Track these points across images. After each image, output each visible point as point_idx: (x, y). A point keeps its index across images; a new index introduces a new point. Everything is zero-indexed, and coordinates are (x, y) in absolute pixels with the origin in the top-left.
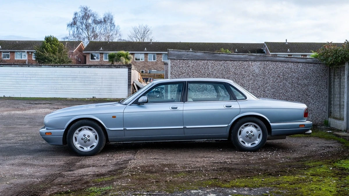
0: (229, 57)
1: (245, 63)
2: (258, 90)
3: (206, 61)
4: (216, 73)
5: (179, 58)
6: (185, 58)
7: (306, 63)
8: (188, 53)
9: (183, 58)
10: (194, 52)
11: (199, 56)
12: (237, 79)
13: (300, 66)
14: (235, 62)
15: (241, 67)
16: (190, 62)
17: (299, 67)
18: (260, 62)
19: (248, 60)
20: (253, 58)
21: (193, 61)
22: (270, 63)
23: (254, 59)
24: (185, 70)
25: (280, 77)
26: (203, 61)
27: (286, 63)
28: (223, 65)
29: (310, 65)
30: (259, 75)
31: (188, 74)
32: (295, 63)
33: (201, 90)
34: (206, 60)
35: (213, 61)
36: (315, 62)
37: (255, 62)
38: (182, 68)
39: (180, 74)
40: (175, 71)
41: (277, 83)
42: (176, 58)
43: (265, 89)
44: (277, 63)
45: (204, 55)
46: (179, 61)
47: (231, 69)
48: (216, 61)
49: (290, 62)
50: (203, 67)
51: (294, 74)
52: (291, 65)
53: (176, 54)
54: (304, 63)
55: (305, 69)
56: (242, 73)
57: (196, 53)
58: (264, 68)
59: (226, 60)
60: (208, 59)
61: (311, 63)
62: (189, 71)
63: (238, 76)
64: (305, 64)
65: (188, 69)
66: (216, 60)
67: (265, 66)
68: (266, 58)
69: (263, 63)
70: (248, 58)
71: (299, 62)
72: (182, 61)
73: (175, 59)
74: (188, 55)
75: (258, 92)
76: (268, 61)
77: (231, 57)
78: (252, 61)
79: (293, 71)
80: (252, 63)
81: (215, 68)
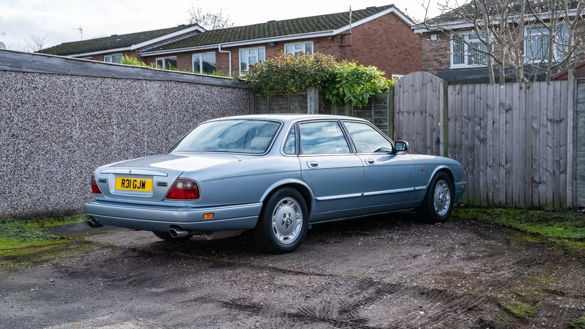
0: (110, 71)
1: (136, 83)
2: (158, 136)
3: (68, 78)
4: (87, 105)
5: (16, 69)
6: (29, 70)
7: (223, 86)
8: (34, 59)
9: (24, 69)
10: (46, 58)
11: (54, 66)
12: (123, 115)
13: (215, 90)
14: (120, 82)
15: (129, 91)
16: (37, 79)
17: (214, 94)
18: (158, 82)
19: (142, 78)
20: (148, 74)
21: (43, 77)
22: (173, 84)
23: (151, 77)
24: (29, 97)
25: (188, 112)
26: (63, 78)
27: (196, 85)
28: (100, 86)
29: (228, 90)
30: (158, 108)
31: (34, 106)
32: (208, 87)
33: (61, 139)
34: (68, 75)
35: (80, 79)
36: (234, 86)
37: (152, 83)
38: (21, 91)
39: (18, 106)
40: (7, 98)
41: (185, 122)
42: (9, 68)
43: (167, 135)
44: (184, 85)
45: (66, 64)
46: (14, 75)
47: (112, 94)
48: (87, 78)
49: (202, 84)
50: (63, 91)
51: (208, 108)
52: (203, 89)
53: (9, 59)
54: (219, 86)
55: (221, 97)
56: (132, 104)
57: (51, 58)
58: (165, 94)
59: (105, 77)
60: (73, 73)
61: (229, 87)
62: (37, 98)
63: (126, 110)
64: (221, 89)
65: (34, 93)
66: (86, 76)
67: (167, 91)
68: (169, 75)
69: (163, 84)
70: (141, 75)
71: (213, 85)
72: (20, 76)
73: (6, 71)
74: (34, 61)
75: (159, 141)
76: (171, 81)
77: (115, 72)
78: (146, 80)
79: (207, 100)
80: (146, 83)
81: (86, 93)
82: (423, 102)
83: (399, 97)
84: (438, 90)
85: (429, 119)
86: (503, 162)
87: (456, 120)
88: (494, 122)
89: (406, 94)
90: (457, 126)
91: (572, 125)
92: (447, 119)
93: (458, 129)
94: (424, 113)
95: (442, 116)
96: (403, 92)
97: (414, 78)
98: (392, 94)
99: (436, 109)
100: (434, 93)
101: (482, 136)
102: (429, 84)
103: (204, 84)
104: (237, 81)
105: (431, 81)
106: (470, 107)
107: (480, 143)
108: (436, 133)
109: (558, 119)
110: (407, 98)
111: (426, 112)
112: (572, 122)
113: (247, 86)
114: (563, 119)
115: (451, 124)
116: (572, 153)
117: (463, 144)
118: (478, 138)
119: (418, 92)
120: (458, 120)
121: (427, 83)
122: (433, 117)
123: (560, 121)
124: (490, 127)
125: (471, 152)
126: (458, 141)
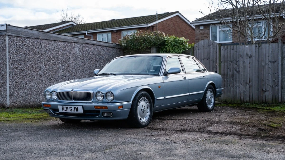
0: (58, 38)
1: (70, 44)
2: (80, 70)
3: (39, 40)
4: (48, 54)
5: (17, 35)
6: (23, 36)
7: (109, 47)
8: (25, 31)
9: (21, 36)
10: (30, 30)
11: (34, 34)
12: (64, 59)
13: (105, 49)
14: (63, 43)
15: (67, 48)
16: (26, 40)
17: (105, 51)
18: (80, 44)
19: (72, 42)
20: (75, 40)
21: (28, 39)
22: (86, 45)
23: (77, 41)
24: (22, 49)
25: (93, 59)
26: (37, 40)
27: (97, 46)
28: (54, 45)
29: (111, 49)
30: (80, 56)
31: (25, 53)
32: (102, 47)
33: (36, 70)
34: (39, 39)
35: (45, 41)
36: (114, 47)
37: (77, 44)
38: (19, 46)
39: (18, 53)
40: (12, 49)
41: (92, 64)
42: (13, 35)
43: (84, 70)
44: (91, 46)
45: (39, 33)
46: (16, 38)
47: (59, 49)
48: (48, 41)
49: (99, 45)
50: (37, 47)
51: (102, 57)
52: (100, 48)
53: (14, 30)
54: (107, 47)
55: (108, 52)
56: (68, 54)
57: (32, 31)
58: (83, 50)
59: (56, 41)
60: (42, 38)
61: (111, 47)
62: (26, 49)
63: (65, 57)
64: (108, 48)
65: (25, 47)
66: (48, 40)
67: (83, 48)
68: (84, 40)
69: (82, 45)
70: (72, 40)
71: (104, 46)
72: (18, 39)
73: (12, 36)
74: (25, 32)
75: (80, 73)
76: (85, 43)
77: (60, 38)
78: (74, 43)
79: (101, 53)
80: (74, 44)
81: (47, 48)
82: (209, 54)
83: (197, 52)
84: (216, 48)
85: (211, 62)
86: (248, 82)
87: (225, 62)
88: (243, 63)
89: (200, 51)
90: (225, 65)
91: (280, 64)
92: (220, 62)
93: (226, 66)
94: (209, 59)
95: (218, 61)
96: (199, 50)
97: (204, 43)
98: (193, 50)
99: (215, 57)
100: (214, 50)
101: (238, 70)
102: (212, 45)
103: (100, 46)
104: (115, 45)
105: (212, 44)
106: (232, 56)
107: (237, 73)
108: (215, 69)
109: (274, 61)
110: (200, 52)
111: (210, 59)
112: (281, 62)
113: (120, 47)
114: (276, 61)
115: (222, 64)
116: (281, 77)
117: (229, 73)
118: (236, 71)
119: (206, 49)
120: (226, 62)
121: (211, 45)
122: (213, 61)
123: (275, 62)
124: (241, 65)
125: (232, 77)
126: (226, 72)
